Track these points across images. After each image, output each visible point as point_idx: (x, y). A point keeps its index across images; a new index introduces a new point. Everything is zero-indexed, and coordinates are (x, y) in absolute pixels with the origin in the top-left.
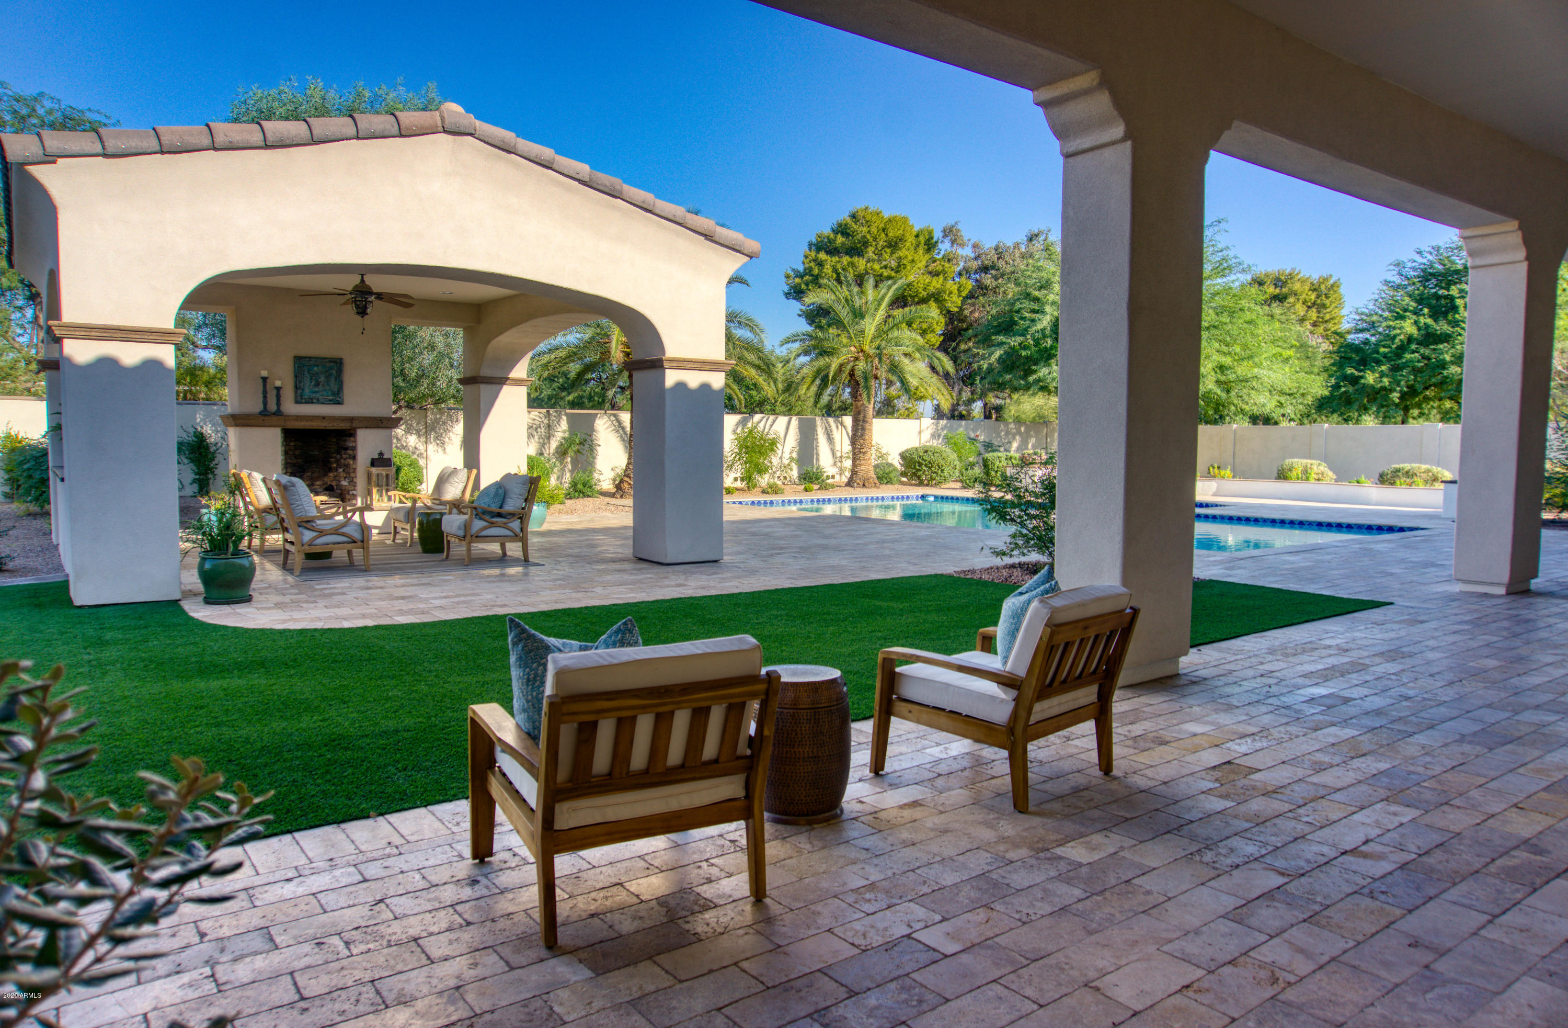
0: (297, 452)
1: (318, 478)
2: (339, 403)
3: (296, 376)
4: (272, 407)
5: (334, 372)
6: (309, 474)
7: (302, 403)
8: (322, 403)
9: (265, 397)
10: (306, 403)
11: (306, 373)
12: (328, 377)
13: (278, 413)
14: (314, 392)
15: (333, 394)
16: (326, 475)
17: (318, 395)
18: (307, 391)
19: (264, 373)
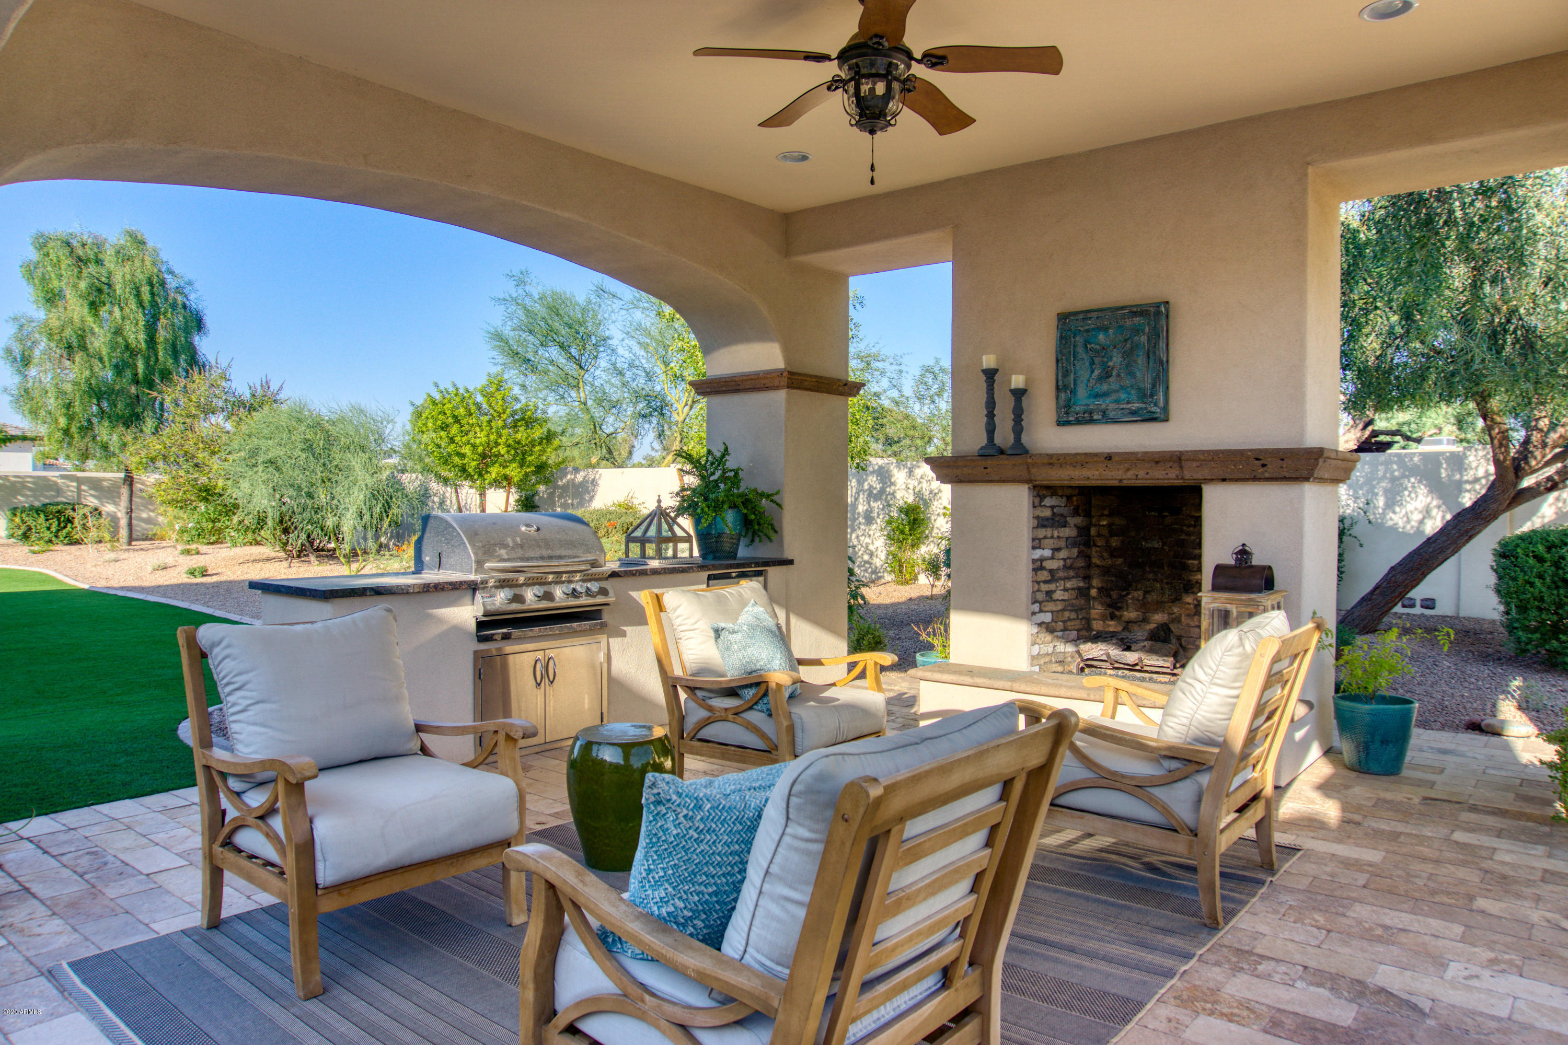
0: (1115, 542)
1: (1159, 606)
2: (1152, 419)
3: (1057, 361)
4: (1004, 436)
5: (1144, 339)
6: (1139, 594)
7: (1067, 423)
8: (1115, 421)
9: (991, 415)
10: (1078, 422)
11: (1080, 350)
12: (1128, 355)
13: (1019, 450)
14: (1097, 396)
15: (1144, 396)
16: (1177, 599)
17: (1103, 403)
18: (1082, 392)
19: (988, 361)
